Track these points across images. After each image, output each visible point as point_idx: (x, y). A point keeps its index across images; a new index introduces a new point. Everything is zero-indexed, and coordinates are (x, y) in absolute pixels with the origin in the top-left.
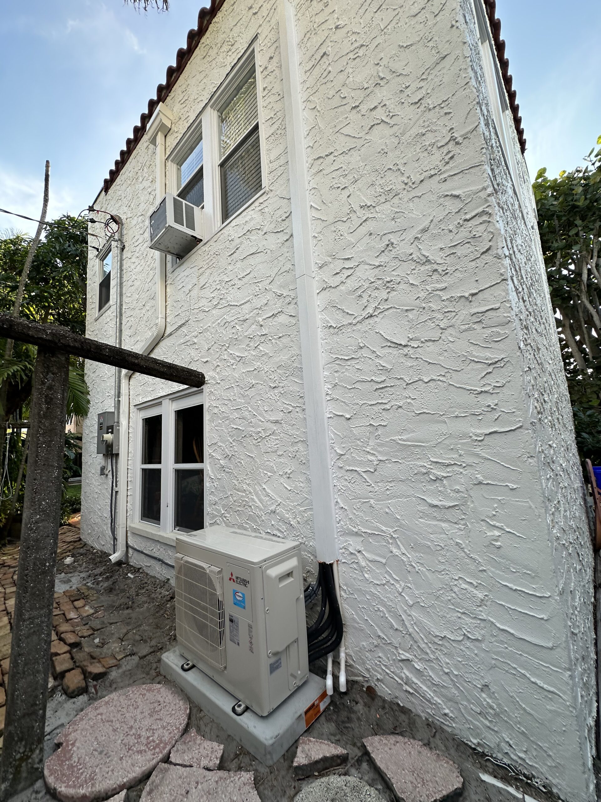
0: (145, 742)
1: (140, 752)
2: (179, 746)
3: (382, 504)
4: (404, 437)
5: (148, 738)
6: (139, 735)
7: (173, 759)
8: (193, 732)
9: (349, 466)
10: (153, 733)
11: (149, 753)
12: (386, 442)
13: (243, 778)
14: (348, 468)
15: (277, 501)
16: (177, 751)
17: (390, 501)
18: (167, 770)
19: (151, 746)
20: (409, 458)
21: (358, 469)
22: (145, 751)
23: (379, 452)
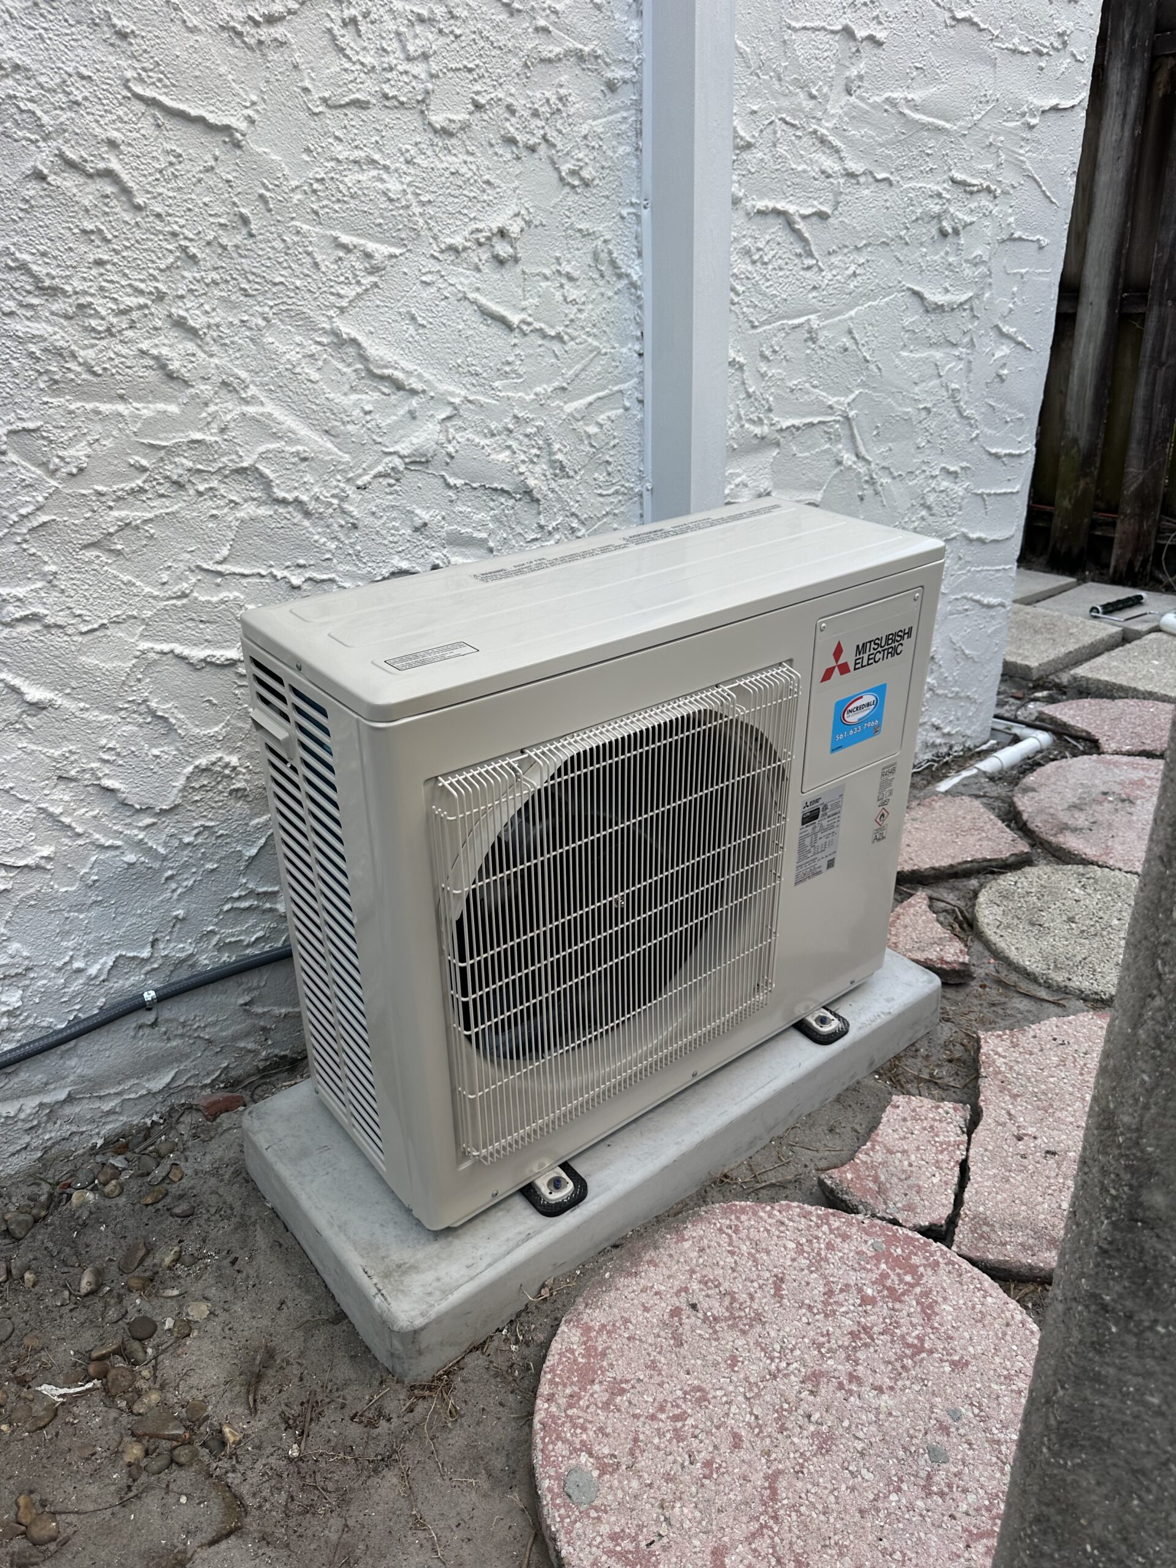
0: (883, 1309)
1: (928, 1311)
2: (895, 1205)
3: (834, 325)
4: (916, 96)
5: (865, 1300)
6: (854, 1335)
7: (940, 1213)
8: (844, 1177)
9: (762, 195)
10: (846, 1288)
11: (929, 1279)
12: (874, 106)
13: (1000, 1050)
14: (761, 205)
15: (441, 400)
16: (910, 1208)
17: (852, 313)
18: (981, 1221)
19: (901, 1281)
20: (911, 167)
21: (791, 209)
22: (926, 1294)
23: (850, 142)
